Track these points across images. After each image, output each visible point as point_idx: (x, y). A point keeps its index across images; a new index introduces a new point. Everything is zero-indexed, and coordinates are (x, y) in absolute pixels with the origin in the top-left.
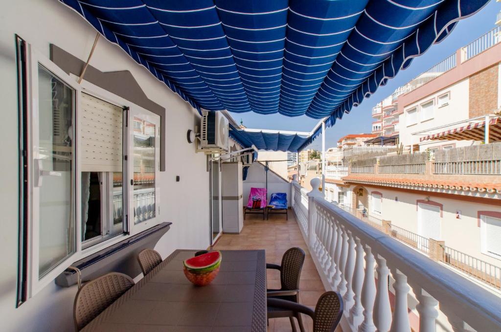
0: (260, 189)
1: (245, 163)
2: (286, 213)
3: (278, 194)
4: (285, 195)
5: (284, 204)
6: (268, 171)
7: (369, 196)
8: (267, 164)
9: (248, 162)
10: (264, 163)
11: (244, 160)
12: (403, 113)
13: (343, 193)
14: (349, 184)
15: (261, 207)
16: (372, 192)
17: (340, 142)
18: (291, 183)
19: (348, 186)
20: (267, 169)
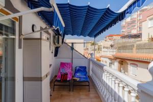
0: (67, 64)
1: (56, 44)
2: (89, 86)
3: (81, 67)
4: (85, 68)
5: (85, 75)
6: (74, 51)
7: (129, 66)
8: (73, 45)
9: (58, 43)
10: (70, 45)
11: (55, 41)
12: (146, 20)
13: (112, 63)
14: (116, 58)
15: (68, 79)
16: (131, 64)
17: (106, 38)
18: (89, 59)
19: (116, 60)
20: (72, 48)
